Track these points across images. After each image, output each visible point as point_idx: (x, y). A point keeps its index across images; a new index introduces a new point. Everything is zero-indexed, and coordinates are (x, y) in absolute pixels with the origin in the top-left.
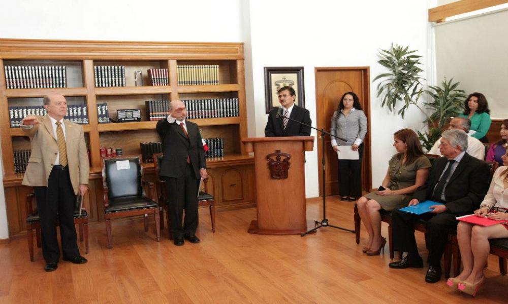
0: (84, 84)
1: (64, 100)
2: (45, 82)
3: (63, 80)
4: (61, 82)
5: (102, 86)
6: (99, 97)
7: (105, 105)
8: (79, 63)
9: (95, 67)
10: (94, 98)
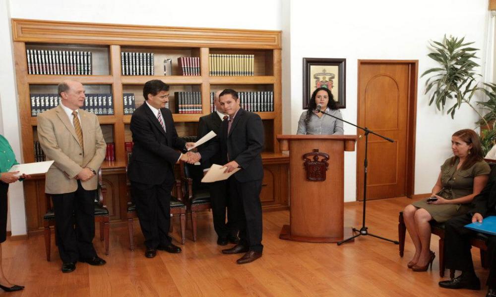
0: (110, 72)
2: (69, 69)
4: (86, 68)
5: (129, 74)
6: (126, 86)
7: (132, 95)
8: (106, 48)
9: (123, 54)
10: (121, 87)
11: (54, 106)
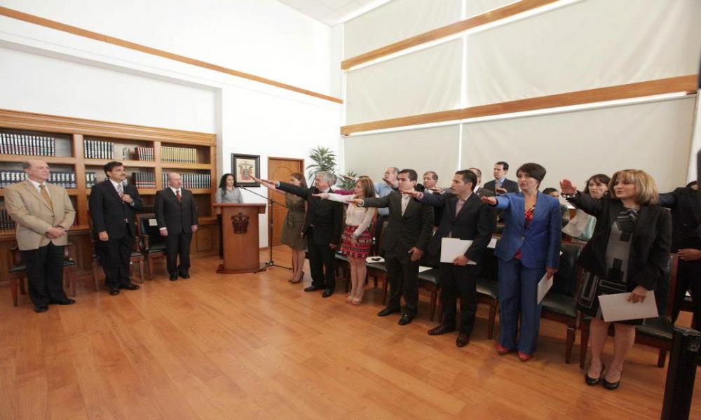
0: (72, 153)
1: (47, 166)
2: (32, 150)
3: (51, 150)
4: (49, 151)
5: (91, 157)
6: (87, 167)
7: (94, 173)
8: (69, 137)
9: (85, 141)
10: (83, 167)
11: (20, 181)
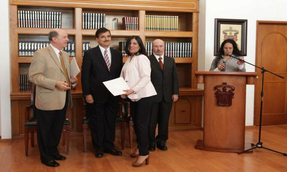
0: (74, 26)
3: (59, 23)
4: (57, 24)
5: (87, 28)
6: (85, 37)
7: (89, 43)
9: (83, 14)
10: (81, 38)
